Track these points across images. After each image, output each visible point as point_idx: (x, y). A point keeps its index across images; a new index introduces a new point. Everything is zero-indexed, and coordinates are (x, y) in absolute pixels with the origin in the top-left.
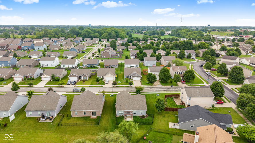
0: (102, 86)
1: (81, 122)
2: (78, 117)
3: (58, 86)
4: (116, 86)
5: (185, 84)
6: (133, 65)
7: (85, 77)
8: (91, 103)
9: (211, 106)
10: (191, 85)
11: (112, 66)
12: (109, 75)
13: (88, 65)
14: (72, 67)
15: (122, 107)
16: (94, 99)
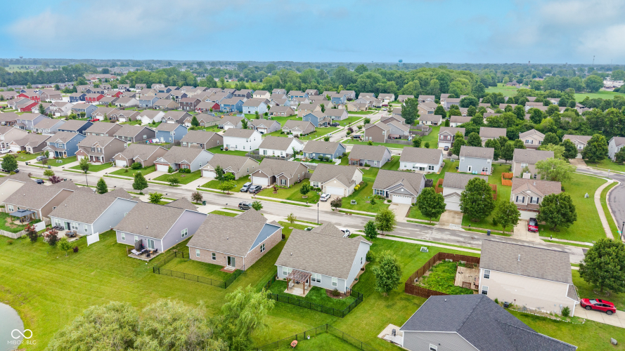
0: (309, 206)
1: (199, 273)
2: (200, 262)
3: (220, 191)
4: (340, 211)
5: (537, 234)
6: (422, 165)
7: (283, 181)
8: (233, 237)
9: (559, 312)
10: (553, 239)
11: (368, 163)
12: (335, 182)
13: (314, 155)
14: (281, 156)
15: (291, 259)
16: (242, 229)
